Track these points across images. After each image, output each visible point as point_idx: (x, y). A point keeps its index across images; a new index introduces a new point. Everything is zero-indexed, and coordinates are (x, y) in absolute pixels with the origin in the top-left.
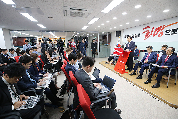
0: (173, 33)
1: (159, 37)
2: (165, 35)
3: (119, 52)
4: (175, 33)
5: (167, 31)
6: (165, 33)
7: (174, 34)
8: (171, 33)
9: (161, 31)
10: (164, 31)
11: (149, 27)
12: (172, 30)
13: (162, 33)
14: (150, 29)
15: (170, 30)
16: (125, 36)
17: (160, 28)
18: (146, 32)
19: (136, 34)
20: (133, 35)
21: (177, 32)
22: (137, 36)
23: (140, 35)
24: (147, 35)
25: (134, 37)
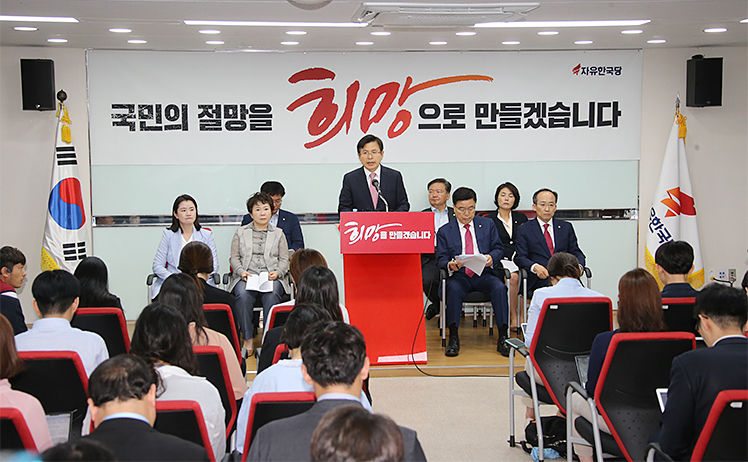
0: (449, 122)
1: (392, 134)
2: (421, 126)
3: (399, 235)
4: (459, 121)
5: (428, 111)
6: (417, 119)
7: (454, 126)
8: (441, 120)
9: (401, 103)
10: (413, 104)
11: (331, 75)
12: (446, 106)
13: (404, 116)
14: (339, 88)
15: (435, 107)
16: (114, 106)
17: (390, 89)
18: (316, 102)
19: (235, 108)
20: (211, 107)
21: (463, 117)
22: (248, 121)
23: (271, 116)
24: (323, 122)
25: (218, 123)
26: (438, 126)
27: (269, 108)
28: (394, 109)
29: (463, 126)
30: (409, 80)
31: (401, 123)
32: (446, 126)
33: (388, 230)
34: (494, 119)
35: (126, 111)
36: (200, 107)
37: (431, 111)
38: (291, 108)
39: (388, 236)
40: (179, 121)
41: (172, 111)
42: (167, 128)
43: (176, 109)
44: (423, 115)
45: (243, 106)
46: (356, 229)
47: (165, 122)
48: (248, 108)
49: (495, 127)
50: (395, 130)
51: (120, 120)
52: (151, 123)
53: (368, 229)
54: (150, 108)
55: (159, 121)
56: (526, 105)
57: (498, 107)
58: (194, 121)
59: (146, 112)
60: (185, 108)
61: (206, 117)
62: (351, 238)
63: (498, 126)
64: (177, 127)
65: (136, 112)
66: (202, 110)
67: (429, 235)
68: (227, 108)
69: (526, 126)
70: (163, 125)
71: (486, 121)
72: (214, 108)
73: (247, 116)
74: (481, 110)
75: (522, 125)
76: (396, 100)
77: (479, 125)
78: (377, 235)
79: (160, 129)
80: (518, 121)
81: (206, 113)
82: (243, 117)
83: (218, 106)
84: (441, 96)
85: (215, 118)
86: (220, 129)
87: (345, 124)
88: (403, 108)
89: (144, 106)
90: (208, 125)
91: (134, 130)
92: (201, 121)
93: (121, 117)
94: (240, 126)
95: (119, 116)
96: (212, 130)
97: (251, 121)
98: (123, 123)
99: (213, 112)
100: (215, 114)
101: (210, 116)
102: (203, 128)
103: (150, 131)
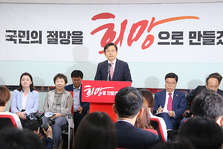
0: (174, 41)
1: (144, 47)
2: (159, 43)
4: (180, 41)
5: (163, 35)
6: (157, 40)
7: (177, 43)
8: (170, 40)
9: (149, 31)
10: (155, 32)
11: (113, 16)
13: (150, 38)
14: (117, 24)
15: (167, 33)
16: (7, 31)
17: (143, 24)
18: (105, 31)
19: (65, 33)
20: (53, 32)
21: (182, 39)
22: (71, 39)
23: (82, 37)
24: (108, 40)
25: (57, 40)
26: (168, 43)
27: (81, 33)
29: (182, 43)
30: (153, 19)
31: (148, 42)
32: (173, 43)
34: (199, 40)
35: (12, 34)
36: (48, 32)
37: (165, 35)
38: (93, 33)
40: (38, 39)
41: (34, 34)
42: (32, 42)
43: (36, 33)
44: (161, 38)
45: (69, 32)
47: (31, 39)
48: (71, 33)
49: (200, 44)
50: (145, 45)
51: (9, 38)
54: (24, 32)
55: (28, 39)
56: (218, 32)
57: (202, 33)
58: (45, 39)
59: (22, 34)
60: (41, 32)
61: (50, 37)
63: (202, 43)
64: (37, 42)
65: (17, 34)
66: (48, 34)
68: (61, 33)
69: (218, 44)
70: (30, 41)
71: (195, 41)
72: (55, 33)
73: (71, 37)
74: (192, 35)
75: (216, 43)
76: (146, 29)
77: (191, 43)
79: (28, 43)
80: (213, 41)
81: (50, 35)
82: (69, 37)
83: (57, 32)
84: (171, 27)
85: (55, 38)
86: (57, 43)
87: (120, 42)
88: (150, 33)
89: (21, 31)
90: (52, 41)
91: (16, 43)
92: (48, 39)
93: (10, 36)
94: (67, 42)
95: (9, 36)
96: (53, 43)
97: (73, 40)
98: (11, 40)
99: (54, 35)
100: (55, 36)
101: (53, 37)
102: (49, 42)
103: (24, 44)
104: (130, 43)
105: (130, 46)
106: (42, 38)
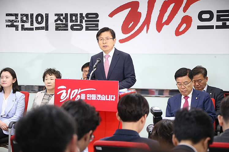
0: (220, 23)
1: (178, 33)
2: (199, 27)
3: (93, 97)
4: (228, 23)
5: (205, 16)
6: (196, 22)
7: (224, 26)
8: (214, 22)
9: (185, 10)
10: (193, 11)
12: (218, 12)
13: (187, 20)
15: (210, 13)
16: (8, 15)
18: (126, 12)
19: (76, 15)
20: (62, 15)
22: (84, 24)
23: (98, 21)
24: (131, 25)
25: (66, 25)
26: (211, 27)
27: (97, 15)
28: (180, 14)
31: (184, 26)
32: (218, 27)
33: (86, 93)
35: (13, 18)
36: (56, 15)
37: (207, 16)
38: (111, 15)
39: (86, 97)
40: (43, 25)
41: (40, 18)
42: (37, 28)
43: (41, 15)
44: (201, 19)
45: (81, 14)
46: (65, 91)
47: (36, 25)
48: (84, 15)
50: (180, 30)
51: (10, 24)
52: (28, 25)
53: (73, 92)
54: (27, 16)
55: (32, 24)
58: (52, 24)
59: (25, 18)
60: (47, 15)
61: (59, 22)
62: (62, 98)
64: (42, 28)
65: (19, 19)
66: (56, 17)
67: (114, 98)
68: (72, 15)
70: (34, 27)
72: (64, 16)
73: (84, 21)
76: (182, 9)
78: (78, 96)
79: (32, 29)
81: (59, 19)
82: (81, 22)
83: (66, 15)
84: (215, 5)
85: (64, 23)
86: (67, 30)
87: (146, 26)
88: (186, 14)
89: (23, 14)
90: (60, 27)
91: (18, 30)
92: (56, 24)
93: (11, 21)
94: (79, 27)
95: (9, 21)
96: (62, 30)
97: (86, 24)
98: (12, 26)
99: (64, 18)
100: (64, 20)
101: (62, 21)
102: (57, 29)
103: (27, 31)
104: (159, 27)
105: (159, 32)
106: (49, 23)
